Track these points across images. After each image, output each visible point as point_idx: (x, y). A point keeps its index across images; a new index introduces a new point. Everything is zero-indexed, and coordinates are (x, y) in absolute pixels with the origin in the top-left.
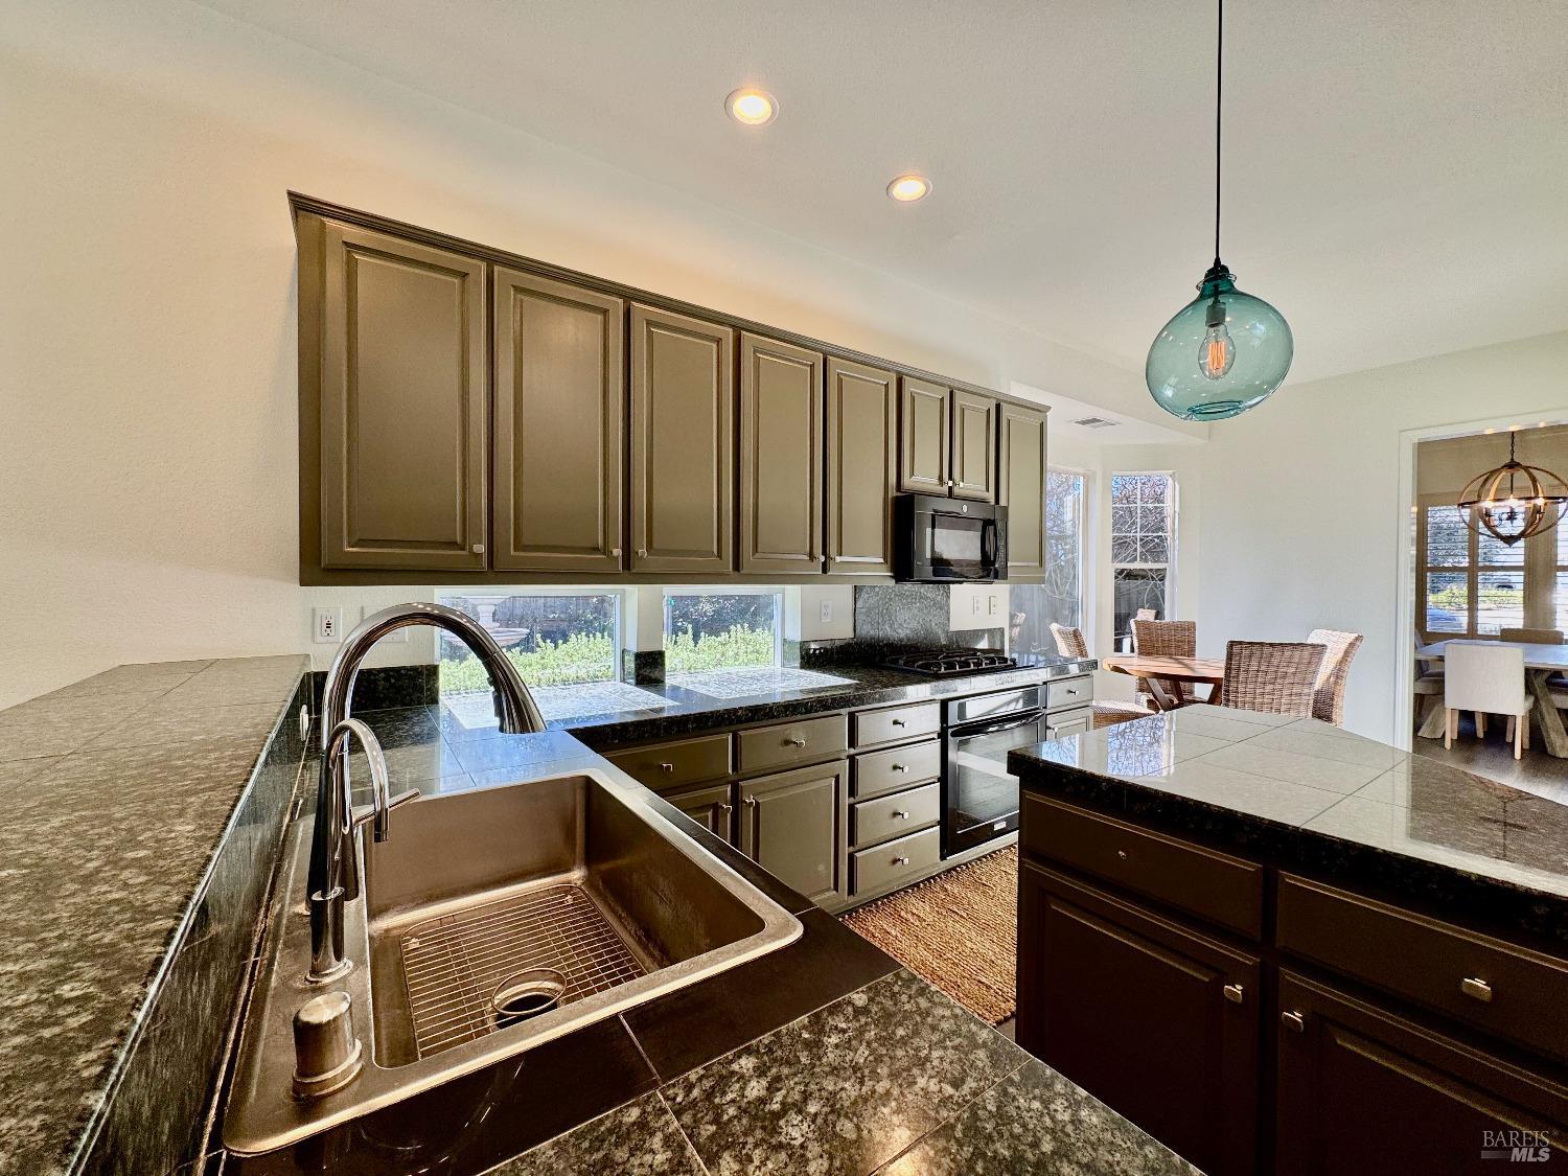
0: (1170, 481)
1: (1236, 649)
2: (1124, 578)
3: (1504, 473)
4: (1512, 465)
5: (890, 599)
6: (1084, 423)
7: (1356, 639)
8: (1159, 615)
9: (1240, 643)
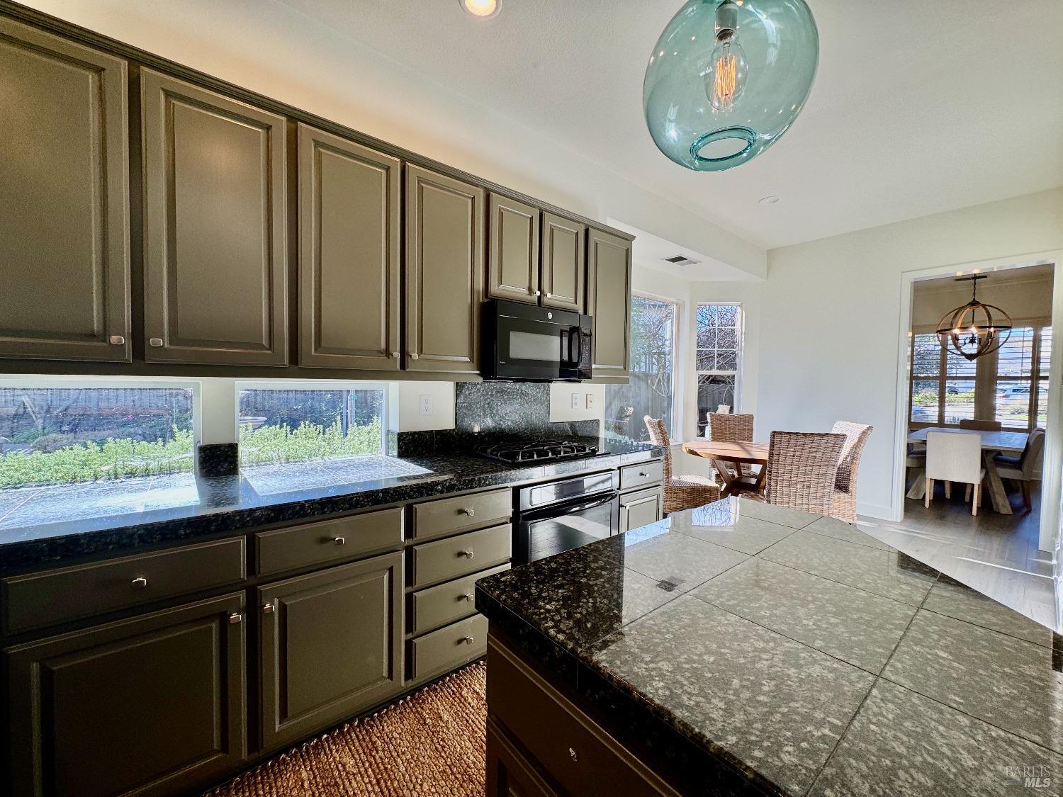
0: (739, 310)
1: (777, 439)
2: (710, 383)
3: (968, 309)
4: (974, 303)
5: (492, 395)
6: (674, 260)
7: (868, 429)
8: (731, 410)
9: (781, 433)
